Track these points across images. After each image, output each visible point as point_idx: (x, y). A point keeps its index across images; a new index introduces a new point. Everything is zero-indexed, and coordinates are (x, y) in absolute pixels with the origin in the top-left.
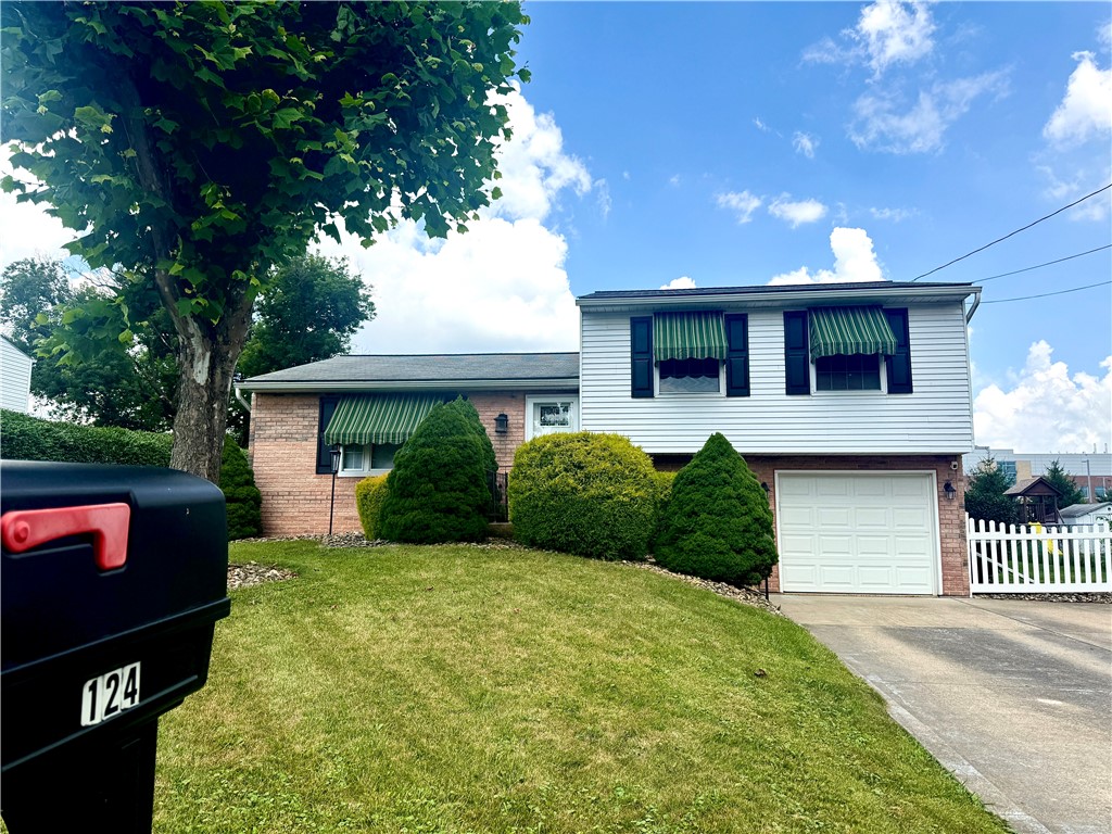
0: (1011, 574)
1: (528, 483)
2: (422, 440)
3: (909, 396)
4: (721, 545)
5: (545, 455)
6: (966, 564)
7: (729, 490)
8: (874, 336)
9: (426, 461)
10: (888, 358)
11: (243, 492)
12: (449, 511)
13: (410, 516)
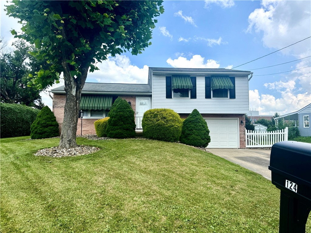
0: (255, 143)
1: (151, 122)
2: (119, 110)
3: (235, 99)
4: (199, 138)
5: (155, 115)
6: (245, 141)
7: (200, 124)
8: (228, 84)
9: (121, 116)
10: (230, 90)
11: (54, 123)
12: (127, 129)
13: (117, 131)
